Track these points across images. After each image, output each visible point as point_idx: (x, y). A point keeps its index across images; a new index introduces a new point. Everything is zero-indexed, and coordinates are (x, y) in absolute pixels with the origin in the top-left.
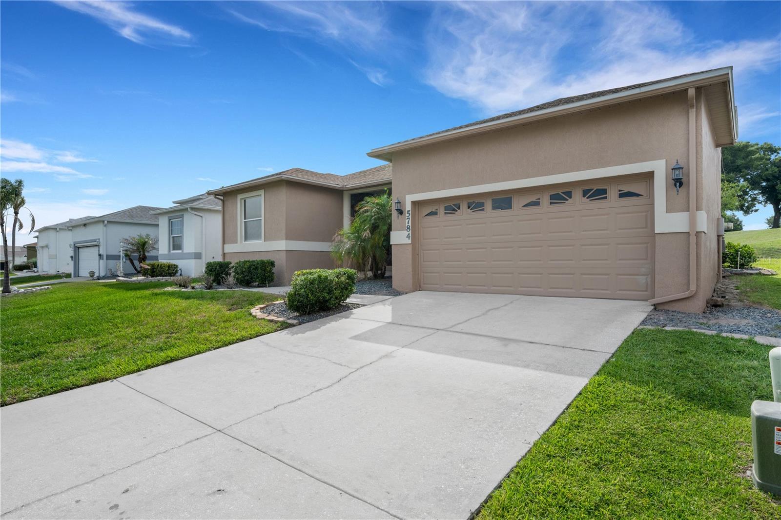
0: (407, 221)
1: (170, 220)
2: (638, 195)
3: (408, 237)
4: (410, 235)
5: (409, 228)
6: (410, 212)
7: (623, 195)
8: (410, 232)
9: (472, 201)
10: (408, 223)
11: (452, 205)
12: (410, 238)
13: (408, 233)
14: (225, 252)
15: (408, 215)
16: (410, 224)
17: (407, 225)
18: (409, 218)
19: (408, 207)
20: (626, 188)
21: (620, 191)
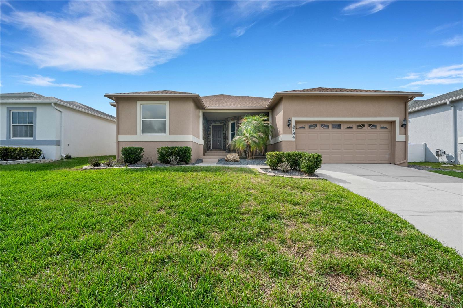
0: (293, 130)
1: (10, 110)
2: (386, 128)
3: (294, 137)
4: (295, 137)
5: (294, 134)
6: (295, 126)
7: (382, 128)
8: (295, 135)
9: (323, 124)
10: (293, 131)
11: (313, 125)
12: (295, 138)
13: (293, 136)
14: (119, 141)
15: (294, 127)
16: (295, 131)
17: (293, 132)
18: (294, 129)
19: (294, 123)
20: (383, 125)
21: (381, 126)
